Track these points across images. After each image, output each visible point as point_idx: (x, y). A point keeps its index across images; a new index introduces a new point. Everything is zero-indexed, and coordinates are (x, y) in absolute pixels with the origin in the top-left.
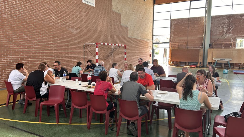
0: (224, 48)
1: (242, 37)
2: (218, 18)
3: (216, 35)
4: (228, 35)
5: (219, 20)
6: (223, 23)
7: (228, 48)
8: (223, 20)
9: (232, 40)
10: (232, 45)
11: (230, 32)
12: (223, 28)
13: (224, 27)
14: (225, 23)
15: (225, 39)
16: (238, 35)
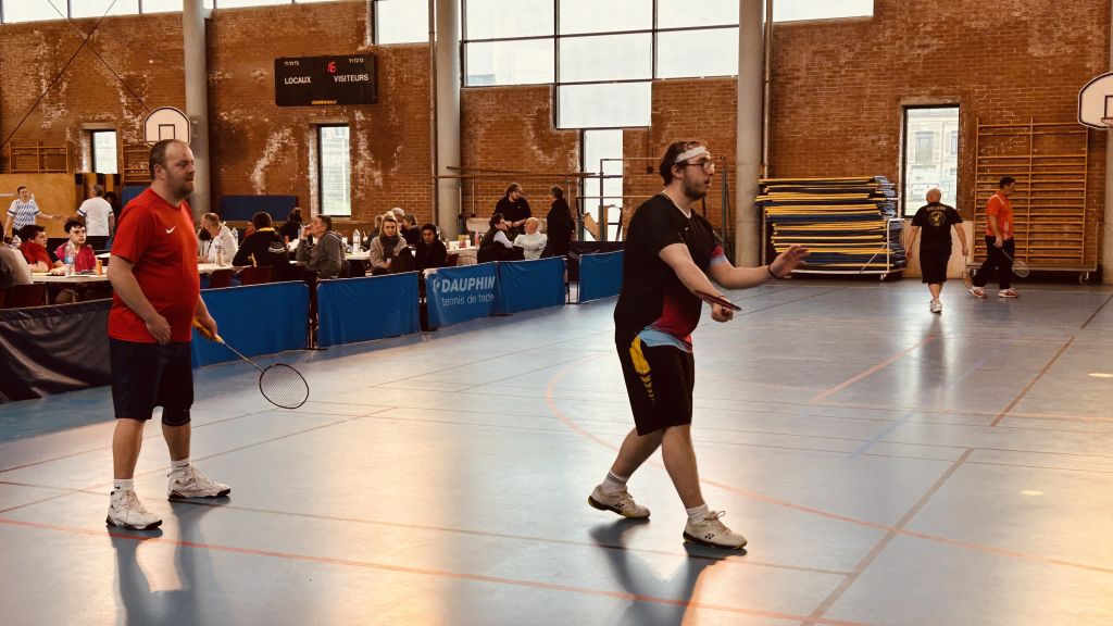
0: (51, 172)
1: (97, 121)
2: (18, 36)
3: (20, 114)
4: (57, 114)
5: (23, 46)
6: (36, 61)
8: (37, 45)
11: (59, 100)
12: (38, 81)
13: (41, 77)
14: (43, 60)
15: (49, 132)
16: (83, 113)
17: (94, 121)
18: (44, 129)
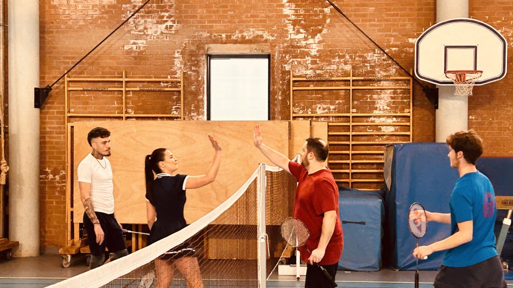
0: (137, 118)
1: (235, 42)
3: (81, 27)
7: (162, 118)
9: (178, 63)
10: (179, 99)
11: (163, 8)
15: (140, 57)
16: (210, 30)
17: (229, 41)
18: (130, 52)
